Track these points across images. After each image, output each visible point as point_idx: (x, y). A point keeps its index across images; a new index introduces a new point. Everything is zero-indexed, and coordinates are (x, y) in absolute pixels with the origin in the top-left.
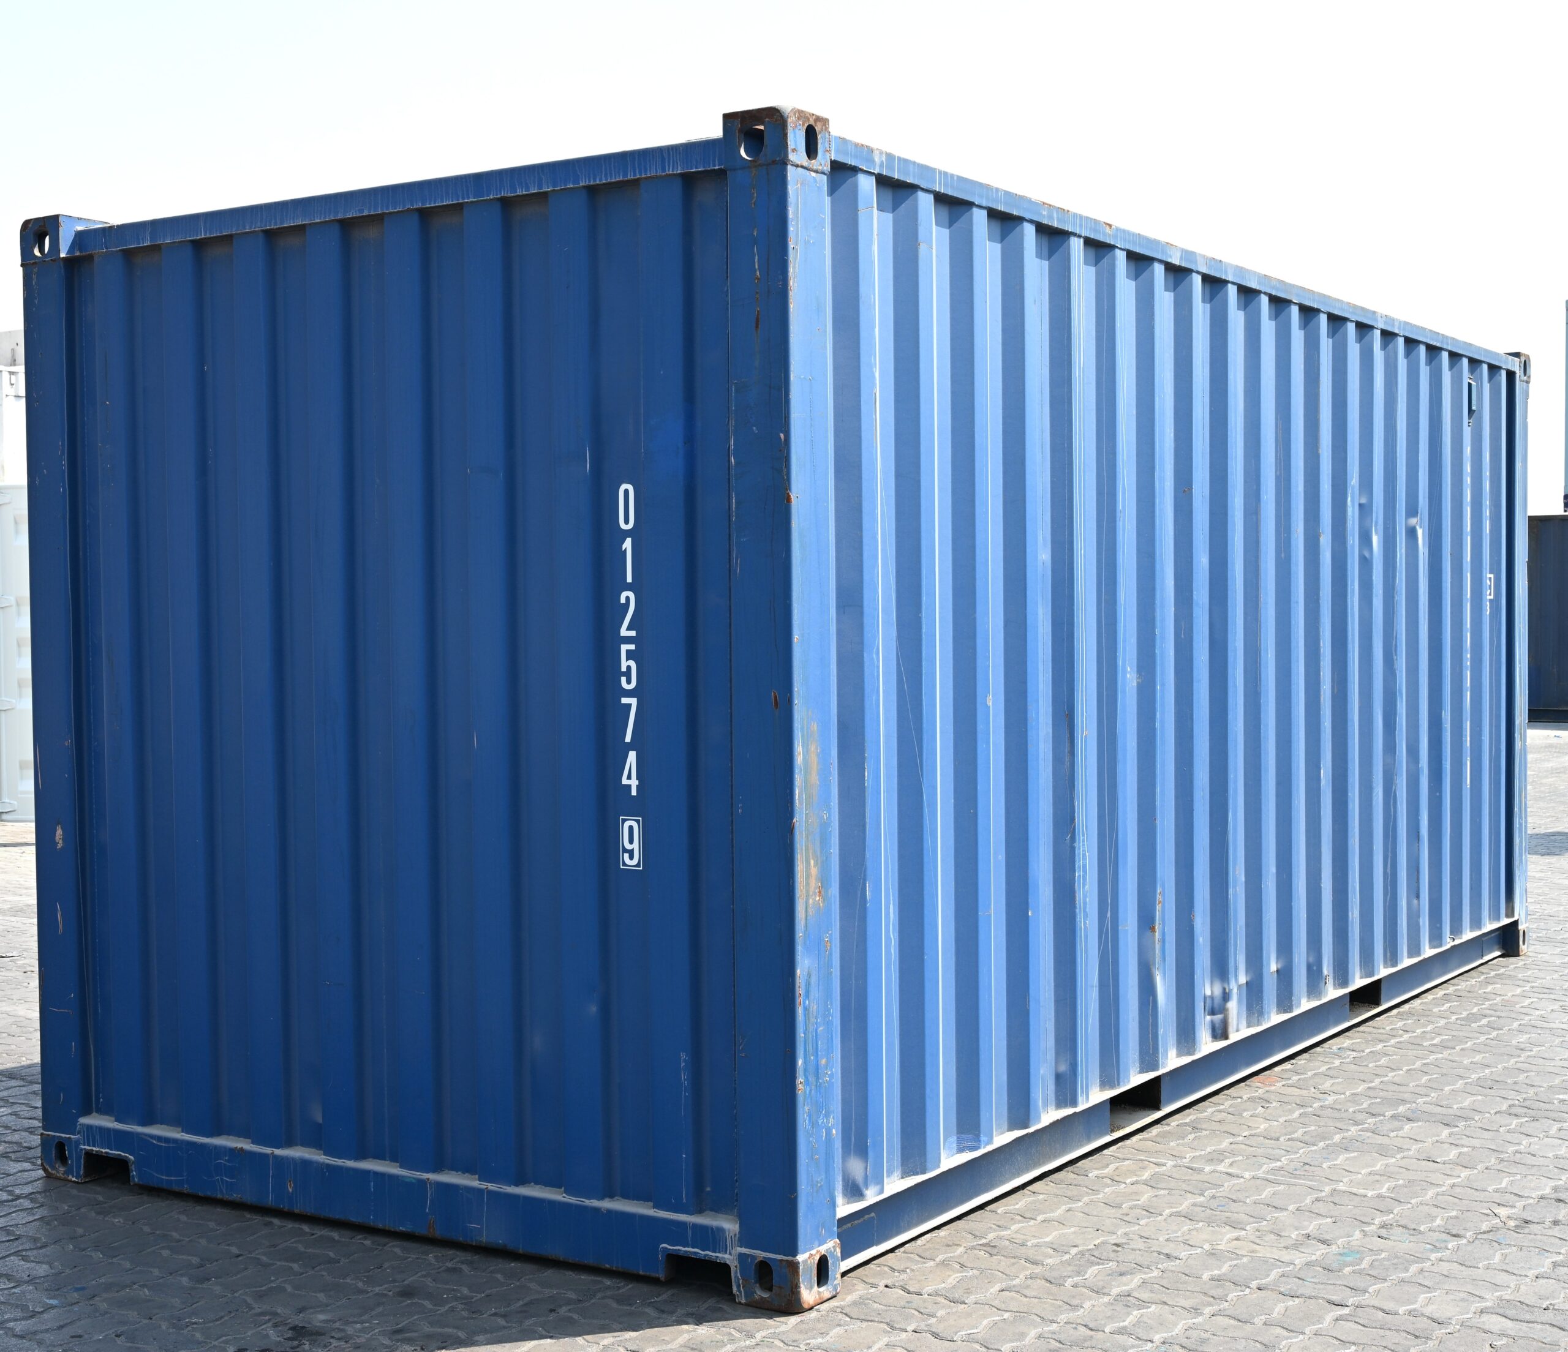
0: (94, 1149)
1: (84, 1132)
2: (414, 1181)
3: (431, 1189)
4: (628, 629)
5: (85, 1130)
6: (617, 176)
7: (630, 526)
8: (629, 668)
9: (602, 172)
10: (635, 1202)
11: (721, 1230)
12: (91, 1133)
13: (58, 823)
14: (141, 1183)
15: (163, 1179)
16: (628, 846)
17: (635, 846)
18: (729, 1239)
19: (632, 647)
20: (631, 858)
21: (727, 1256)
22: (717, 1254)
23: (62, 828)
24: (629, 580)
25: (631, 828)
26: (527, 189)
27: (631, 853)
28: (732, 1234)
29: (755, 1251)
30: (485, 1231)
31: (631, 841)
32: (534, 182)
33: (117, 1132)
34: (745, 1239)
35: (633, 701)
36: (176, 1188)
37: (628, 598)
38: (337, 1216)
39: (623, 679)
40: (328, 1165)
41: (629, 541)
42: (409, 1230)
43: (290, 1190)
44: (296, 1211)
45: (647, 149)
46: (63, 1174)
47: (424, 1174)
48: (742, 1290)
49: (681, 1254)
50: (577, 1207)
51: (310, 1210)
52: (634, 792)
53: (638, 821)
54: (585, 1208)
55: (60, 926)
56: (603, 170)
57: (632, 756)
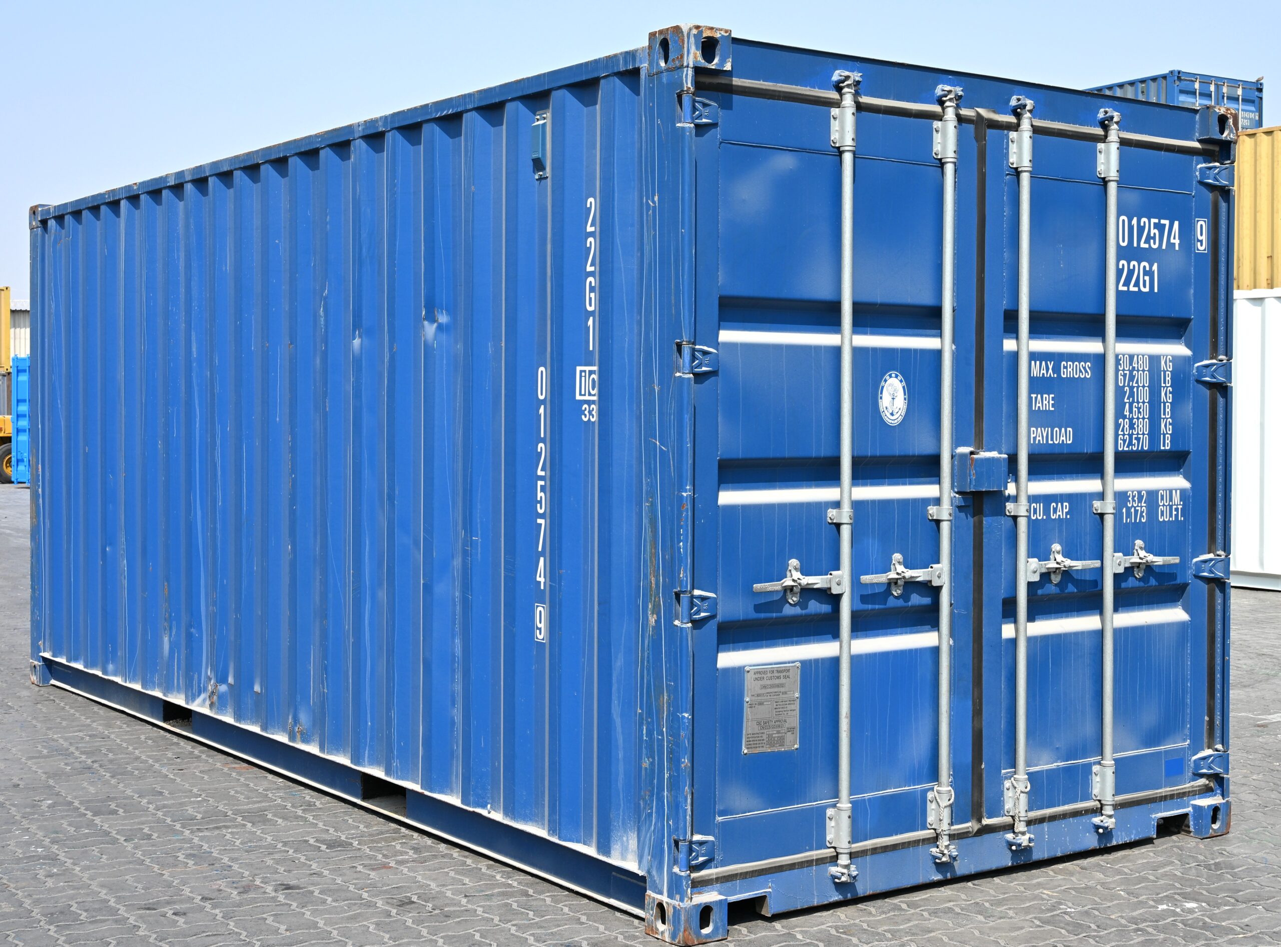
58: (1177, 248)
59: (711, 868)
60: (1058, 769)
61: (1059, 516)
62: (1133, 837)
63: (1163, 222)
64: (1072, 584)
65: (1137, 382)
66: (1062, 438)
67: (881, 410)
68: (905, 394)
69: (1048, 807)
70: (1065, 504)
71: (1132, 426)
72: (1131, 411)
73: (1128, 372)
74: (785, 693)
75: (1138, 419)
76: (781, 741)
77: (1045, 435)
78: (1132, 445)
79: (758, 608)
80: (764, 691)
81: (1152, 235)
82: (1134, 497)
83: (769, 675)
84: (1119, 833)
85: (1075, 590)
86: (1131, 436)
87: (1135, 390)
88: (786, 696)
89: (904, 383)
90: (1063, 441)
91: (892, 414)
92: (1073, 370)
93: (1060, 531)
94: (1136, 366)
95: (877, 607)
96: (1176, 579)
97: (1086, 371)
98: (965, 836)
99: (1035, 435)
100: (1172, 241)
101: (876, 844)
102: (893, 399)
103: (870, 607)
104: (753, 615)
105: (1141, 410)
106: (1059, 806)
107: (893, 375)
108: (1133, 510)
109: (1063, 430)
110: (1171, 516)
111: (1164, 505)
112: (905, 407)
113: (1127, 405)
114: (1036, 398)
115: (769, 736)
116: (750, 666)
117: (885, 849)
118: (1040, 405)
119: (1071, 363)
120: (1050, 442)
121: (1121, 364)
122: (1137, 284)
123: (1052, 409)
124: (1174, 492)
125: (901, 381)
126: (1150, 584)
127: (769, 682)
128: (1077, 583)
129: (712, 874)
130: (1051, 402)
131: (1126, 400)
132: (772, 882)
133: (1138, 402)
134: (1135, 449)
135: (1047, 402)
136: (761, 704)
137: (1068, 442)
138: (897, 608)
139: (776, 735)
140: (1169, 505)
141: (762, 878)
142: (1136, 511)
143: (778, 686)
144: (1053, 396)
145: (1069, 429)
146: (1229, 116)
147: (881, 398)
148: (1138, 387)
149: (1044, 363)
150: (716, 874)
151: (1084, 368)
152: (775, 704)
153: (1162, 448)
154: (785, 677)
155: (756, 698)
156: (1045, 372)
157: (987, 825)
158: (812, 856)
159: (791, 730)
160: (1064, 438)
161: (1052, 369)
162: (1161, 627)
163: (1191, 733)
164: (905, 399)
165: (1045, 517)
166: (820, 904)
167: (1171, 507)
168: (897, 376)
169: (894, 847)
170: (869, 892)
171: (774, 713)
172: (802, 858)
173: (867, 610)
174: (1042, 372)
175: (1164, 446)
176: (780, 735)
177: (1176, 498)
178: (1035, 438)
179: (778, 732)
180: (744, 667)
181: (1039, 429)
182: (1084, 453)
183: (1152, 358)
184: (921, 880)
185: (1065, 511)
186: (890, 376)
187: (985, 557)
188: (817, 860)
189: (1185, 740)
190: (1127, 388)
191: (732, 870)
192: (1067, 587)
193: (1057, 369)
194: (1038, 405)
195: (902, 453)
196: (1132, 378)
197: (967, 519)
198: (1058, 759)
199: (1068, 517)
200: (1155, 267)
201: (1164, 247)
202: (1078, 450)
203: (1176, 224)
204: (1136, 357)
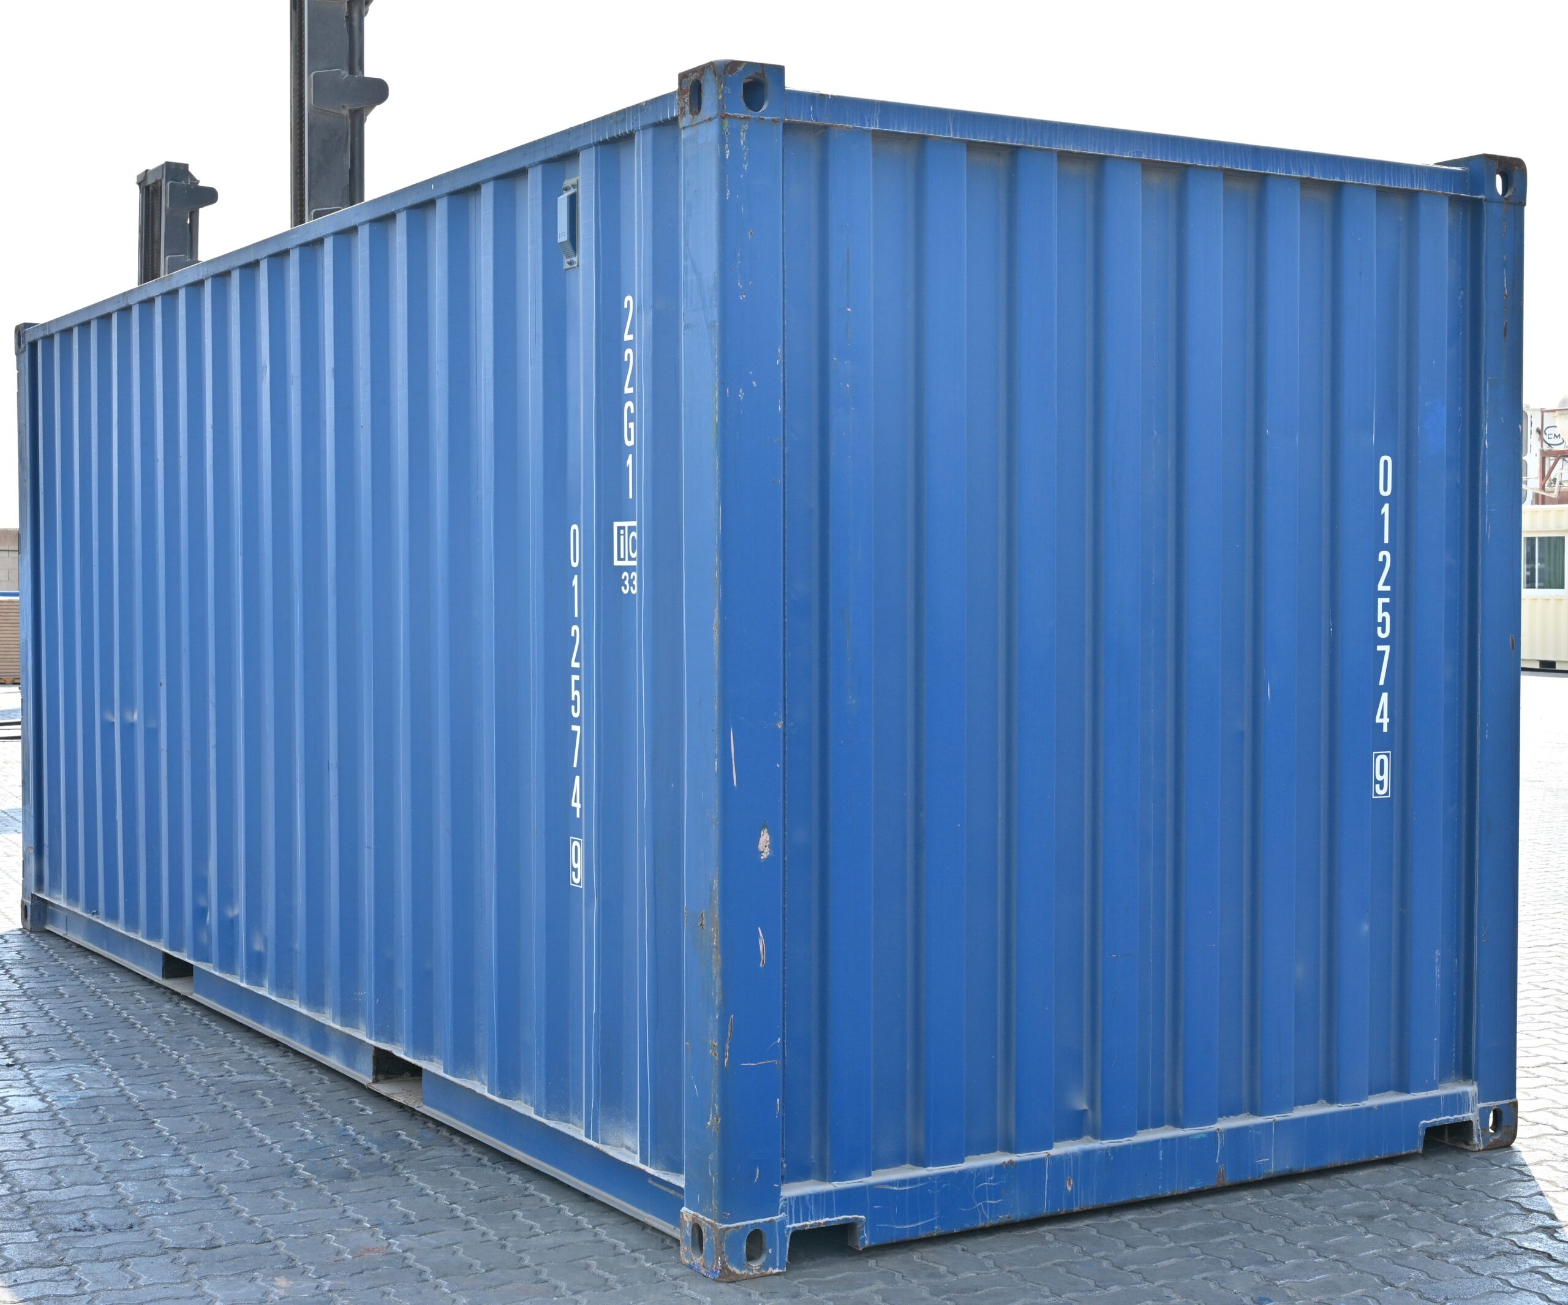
0: (807, 1223)
1: (791, 1207)
2: (1204, 1136)
3: (1221, 1138)
4: (1385, 584)
5: (793, 1204)
6: (1376, 181)
7: (1388, 493)
8: (1384, 619)
9: (1364, 174)
10: (1377, 1095)
11: (1465, 1094)
12: (801, 1205)
13: (763, 828)
14: (873, 1243)
15: (907, 1228)
16: (1379, 778)
17: (1385, 778)
18: (1471, 1099)
19: (1387, 600)
20: (1382, 788)
21: (1470, 1114)
22: (1463, 1115)
23: (769, 833)
24: (1386, 541)
25: (1382, 761)
26: (1301, 173)
27: (1381, 783)
28: (1473, 1094)
29: (1489, 1103)
30: (1272, 1164)
31: (1382, 773)
32: (1307, 167)
33: (840, 1193)
34: (1483, 1097)
35: (1386, 649)
36: (922, 1234)
37: (1384, 557)
38: (1122, 1199)
39: (1379, 629)
40: (1113, 1149)
41: (1386, 506)
42: (1198, 1187)
43: (1069, 1188)
44: (1075, 1209)
45: (1400, 163)
46: (759, 1270)
47: (1212, 1126)
48: (1481, 1138)
49: (1437, 1124)
50: (1354, 1111)
51: (1092, 1203)
52: (1385, 730)
53: (1387, 755)
54: (1360, 1110)
55: (763, 957)
56: (1365, 173)
57: (1385, 697)
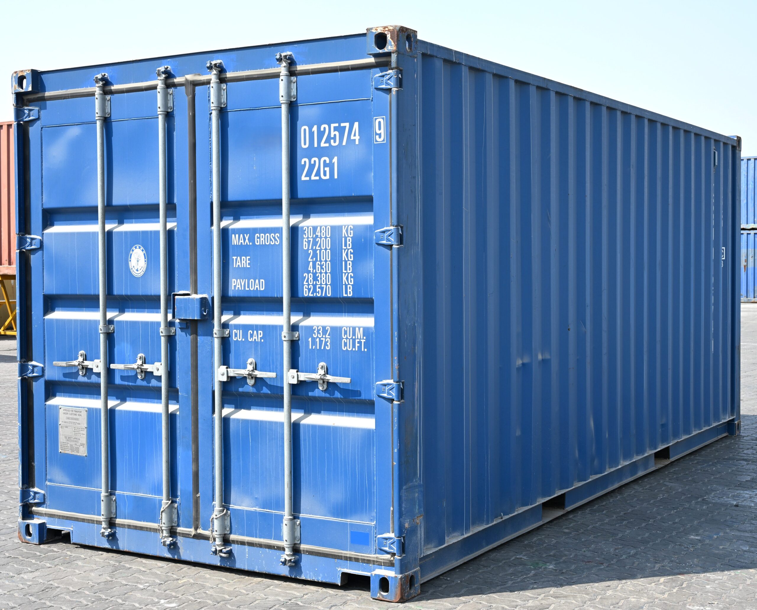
58: (357, 143)
59: (44, 507)
60: (255, 512)
61: (255, 339)
62: (320, 579)
63: (343, 125)
64: (266, 387)
65: (320, 246)
66: (256, 287)
67: (131, 268)
68: (145, 258)
69: (247, 536)
70: (259, 332)
71: (315, 278)
72: (314, 267)
73: (312, 239)
74: (79, 424)
75: (321, 273)
76: (78, 450)
77: (243, 284)
78: (316, 292)
79: (65, 375)
80: (68, 420)
81: (332, 136)
82: (318, 331)
83: (71, 412)
84: (308, 572)
85: (269, 392)
86: (315, 286)
87: (318, 252)
88: (80, 425)
89: (144, 252)
90: (257, 288)
91: (137, 270)
92: (265, 239)
93: (256, 350)
94: (319, 234)
95: (130, 384)
96: (360, 395)
97: (275, 240)
98: (187, 536)
99: (235, 284)
100: (352, 137)
101: (130, 523)
102: (138, 261)
103: (126, 383)
104: (62, 378)
105: (324, 267)
106: (256, 537)
107: (138, 247)
108: (318, 340)
109: (257, 281)
110: (354, 346)
111: (347, 338)
112: (146, 266)
113: (311, 264)
114: (236, 259)
115: (71, 445)
116: (62, 406)
117: (136, 528)
118: (240, 264)
119: (263, 235)
120: (247, 289)
121: (305, 234)
122: (318, 174)
123: (248, 266)
124: (357, 329)
125: (143, 250)
126: (335, 396)
127: (71, 416)
128: (269, 387)
129: (43, 511)
130: (248, 262)
131: (310, 260)
132: (73, 525)
133: (321, 261)
134: (319, 295)
135: (244, 262)
136: (66, 427)
137: (261, 289)
138: (143, 386)
139: (75, 446)
140: (352, 338)
141: (68, 521)
142: (321, 342)
143: (75, 419)
144: (249, 257)
145: (261, 280)
146: (386, 33)
147: (130, 261)
148: (320, 250)
149: (241, 235)
150: (45, 511)
151: (274, 238)
152: (74, 429)
153: (345, 295)
154: (79, 415)
155: (64, 424)
156: (243, 241)
157: (199, 533)
158: (94, 518)
159: (82, 445)
160: (258, 287)
161: (248, 239)
162: (347, 430)
163: (376, 516)
164: (145, 261)
165: (243, 340)
166: (99, 546)
167: (354, 341)
168: (140, 248)
169: (141, 528)
170: (126, 549)
171: (74, 434)
172: (88, 517)
173: (125, 385)
174: (240, 241)
175: (346, 293)
176: (76, 446)
177: (359, 334)
178: (235, 286)
179: (76, 444)
180: (59, 406)
181: (239, 280)
182: (275, 297)
183: (333, 228)
184: (158, 554)
185: (259, 336)
186: (136, 248)
187: (199, 362)
188: (97, 521)
189: (372, 520)
190: (311, 251)
191: (53, 512)
192: (262, 389)
193: (252, 239)
194: (238, 264)
195: (144, 294)
196: (315, 243)
197: (187, 336)
198: (257, 505)
199: (262, 341)
200: (335, 160)
201: (344, 143)
202: (270, 295)
203: (356, 125)
204: (319, 228)
